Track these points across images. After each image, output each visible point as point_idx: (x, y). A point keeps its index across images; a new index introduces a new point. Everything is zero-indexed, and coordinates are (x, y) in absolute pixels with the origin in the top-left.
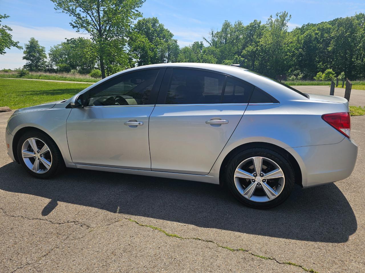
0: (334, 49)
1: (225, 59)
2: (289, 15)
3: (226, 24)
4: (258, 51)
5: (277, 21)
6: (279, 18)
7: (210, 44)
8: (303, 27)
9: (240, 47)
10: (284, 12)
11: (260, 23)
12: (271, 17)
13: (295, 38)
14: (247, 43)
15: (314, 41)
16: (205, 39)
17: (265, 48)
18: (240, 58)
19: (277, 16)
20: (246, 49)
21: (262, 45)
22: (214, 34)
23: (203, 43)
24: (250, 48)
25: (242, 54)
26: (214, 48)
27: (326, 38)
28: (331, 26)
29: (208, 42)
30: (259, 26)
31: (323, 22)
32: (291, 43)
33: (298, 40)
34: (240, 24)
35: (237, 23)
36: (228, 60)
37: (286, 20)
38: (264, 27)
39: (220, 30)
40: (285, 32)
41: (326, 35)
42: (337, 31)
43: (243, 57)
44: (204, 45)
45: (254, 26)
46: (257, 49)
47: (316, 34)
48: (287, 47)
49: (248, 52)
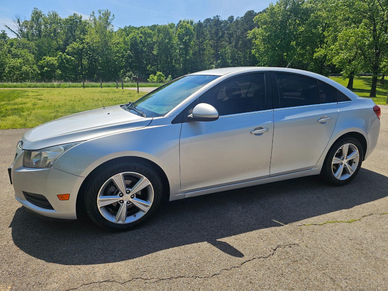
0: (158, 54)
1: (45, 55)
2: (112, 15)
3: (37, 13)
4: (85, 49)
5: (100, 18)
6: (102, 16)
7: (18, 35)
8: (125, 28)
9: (61, 43)
10: (106, 11)
11: (81, 17)
12: (94, 13)
13: (121, 40)
14: (69, 38)
15: (140, 43)
16: (9, 28)
17: (93, 47)
18: (65, 56)
19: (100, 13)
20: (71, 45)
21: (88, 43)
22: (21, 23)
23: (5, 33)
24: (75, 45)
25: (66, 51)
26: (25, 41)
27: (150, 42)
28: (151, 31)
29: (13, 31)
30: (81, 21)
31: (142, 26)
32: (118, 43)
33: (125, 42)
34: (55, 15)
35: (52, 13)
36: (50, 57)
37: (110, 19)
38: (85, 22)
39: (29, 19)
40: (111, 32)
41: (149, 39)
42: (158, 36)
43: (68, 54)
44: (8, 35)
45: (74, 20)
46: (84, 47)
47: (141, 37)
48: (116, 47)
49: (74, 49)
